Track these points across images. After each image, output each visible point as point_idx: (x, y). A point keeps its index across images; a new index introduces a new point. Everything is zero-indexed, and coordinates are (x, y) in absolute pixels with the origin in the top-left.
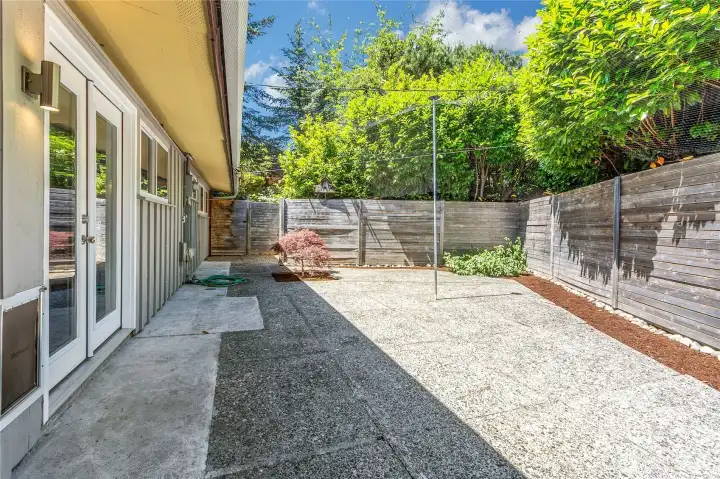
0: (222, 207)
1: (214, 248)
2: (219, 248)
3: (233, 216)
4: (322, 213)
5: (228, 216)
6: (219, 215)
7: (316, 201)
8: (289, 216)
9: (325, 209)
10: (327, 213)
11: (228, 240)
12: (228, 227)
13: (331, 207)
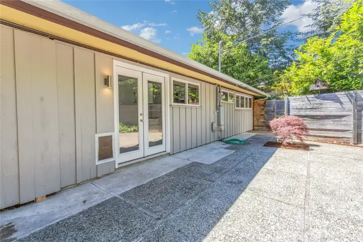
0: (259, 105)
1: (256, 126)
2: (258, 126)
3: (266, 109)
4: (317, 104)
5: (263, 109)
6: (258, 109)
7: (311, 96)
8: (291, 108)
9: (318, 101)
10: (321, 104)
11: (263, 122)
12: (262, 115)
13: (325, 99)
